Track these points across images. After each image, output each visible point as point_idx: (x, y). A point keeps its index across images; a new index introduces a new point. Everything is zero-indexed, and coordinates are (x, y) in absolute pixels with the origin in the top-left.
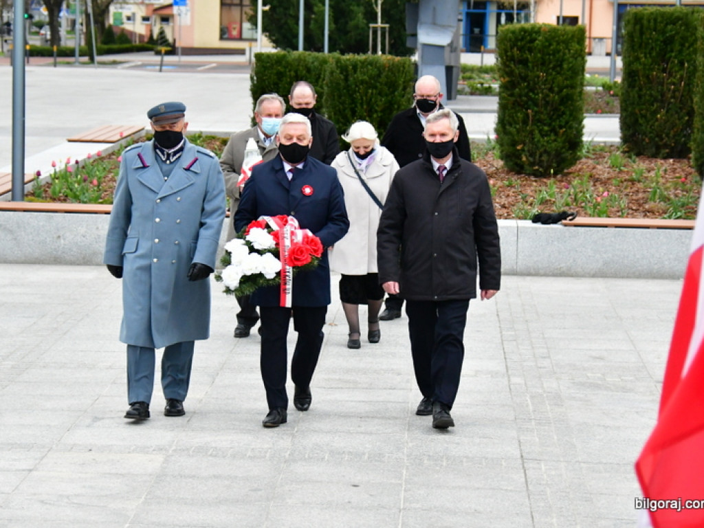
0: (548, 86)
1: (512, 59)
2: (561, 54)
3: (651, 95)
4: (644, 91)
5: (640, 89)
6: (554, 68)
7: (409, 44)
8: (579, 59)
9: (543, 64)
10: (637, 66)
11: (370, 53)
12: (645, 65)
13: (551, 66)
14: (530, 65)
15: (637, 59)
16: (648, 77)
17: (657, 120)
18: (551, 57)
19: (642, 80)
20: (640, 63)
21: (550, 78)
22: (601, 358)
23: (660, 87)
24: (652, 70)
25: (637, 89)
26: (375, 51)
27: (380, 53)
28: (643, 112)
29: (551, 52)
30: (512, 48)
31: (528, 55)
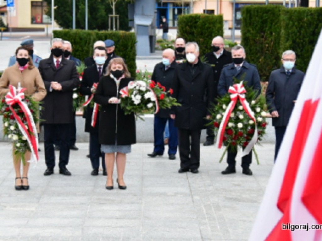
0: (205, 45)
1: (185, 32)
2: (211, 29)
3: (256, 49)
4: (253, 47)
5: (251, 46)
6: (207, 36)
7: (130, 25)
8: (220, 31)
9: (202, 34)
10: (248, 35)
11: (109, 29)
12: (252, 34)
13: (206, 35)
14: (195, 35)
15: (249, 31)
16: (254, 40)
17: (259, 62)
18: (206, 31)
19: (252, 42)
20: (250, 34)
21: (205, 41)
22: (239, 185)
23: (260, 46)
24: (256, 36)
25: (249, 46)
26: (112, 28)
27: (114, 29)
28: (253, 58)
29: (206, 28)
30: (186, 26)
31: (194, 30)
